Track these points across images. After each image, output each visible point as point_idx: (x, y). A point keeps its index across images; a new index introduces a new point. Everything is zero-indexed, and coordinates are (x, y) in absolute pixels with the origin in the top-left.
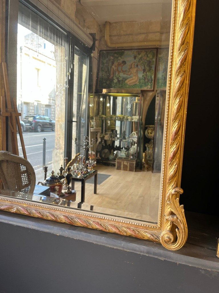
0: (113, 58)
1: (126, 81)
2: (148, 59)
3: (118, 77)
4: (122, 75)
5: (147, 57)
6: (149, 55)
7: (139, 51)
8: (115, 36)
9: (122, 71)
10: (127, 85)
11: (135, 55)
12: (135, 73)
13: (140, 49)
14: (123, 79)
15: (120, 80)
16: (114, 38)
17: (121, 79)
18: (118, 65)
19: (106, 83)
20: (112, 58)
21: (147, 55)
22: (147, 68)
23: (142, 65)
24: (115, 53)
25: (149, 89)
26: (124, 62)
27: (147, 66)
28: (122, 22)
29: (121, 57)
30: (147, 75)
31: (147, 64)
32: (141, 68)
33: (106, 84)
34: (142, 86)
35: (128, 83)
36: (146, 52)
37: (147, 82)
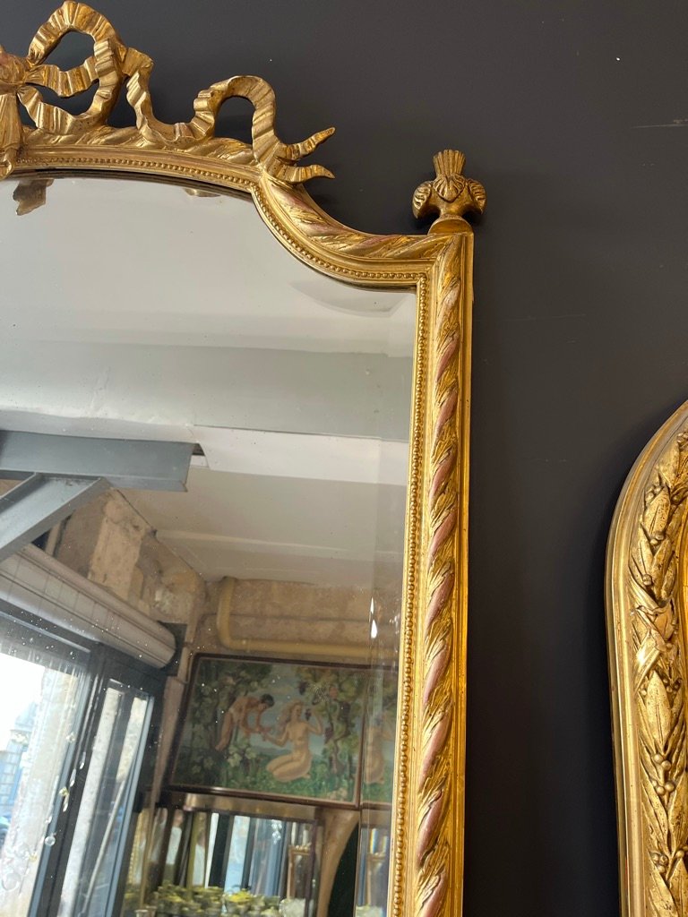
0: (234, 684)
1: (271, 766)
2: (342, 697)
3: (244, 746)
4: (256, 740)
5: (341, 690)
6: (345, 686)
7: (314, 669)
8: (248, 616)
9: (257, 730)
10: (272, 778)
11: (305, 681)
12: (300, 739)
13: (320, 666)
14: (261, 755)
15: (249, 758)
16: (244, 622)
17: (252, 755)
18: (247, 707)
19: (201, 764)
20: (231, 681)
21: (340, 685)
22: (339, 727)
23: (323, 716)
24: (243, 667)
25: (341, 802)
26: (268, 700)
27: (338, 719)
28: (270, 581)
29: (258, 681)
30: (338, 749)
31: (337, 712)
32: (319, 723)
33: (203, 769)
34: (320, 787)
35: (276, 773)
36: (338, 674)
37: (338, 775)
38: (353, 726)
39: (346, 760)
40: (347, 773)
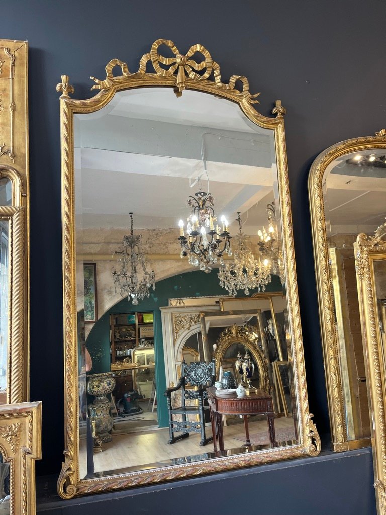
38: (90, 289)
39: (89, 304)
40: (90, 309)
